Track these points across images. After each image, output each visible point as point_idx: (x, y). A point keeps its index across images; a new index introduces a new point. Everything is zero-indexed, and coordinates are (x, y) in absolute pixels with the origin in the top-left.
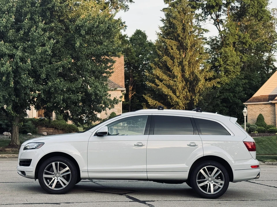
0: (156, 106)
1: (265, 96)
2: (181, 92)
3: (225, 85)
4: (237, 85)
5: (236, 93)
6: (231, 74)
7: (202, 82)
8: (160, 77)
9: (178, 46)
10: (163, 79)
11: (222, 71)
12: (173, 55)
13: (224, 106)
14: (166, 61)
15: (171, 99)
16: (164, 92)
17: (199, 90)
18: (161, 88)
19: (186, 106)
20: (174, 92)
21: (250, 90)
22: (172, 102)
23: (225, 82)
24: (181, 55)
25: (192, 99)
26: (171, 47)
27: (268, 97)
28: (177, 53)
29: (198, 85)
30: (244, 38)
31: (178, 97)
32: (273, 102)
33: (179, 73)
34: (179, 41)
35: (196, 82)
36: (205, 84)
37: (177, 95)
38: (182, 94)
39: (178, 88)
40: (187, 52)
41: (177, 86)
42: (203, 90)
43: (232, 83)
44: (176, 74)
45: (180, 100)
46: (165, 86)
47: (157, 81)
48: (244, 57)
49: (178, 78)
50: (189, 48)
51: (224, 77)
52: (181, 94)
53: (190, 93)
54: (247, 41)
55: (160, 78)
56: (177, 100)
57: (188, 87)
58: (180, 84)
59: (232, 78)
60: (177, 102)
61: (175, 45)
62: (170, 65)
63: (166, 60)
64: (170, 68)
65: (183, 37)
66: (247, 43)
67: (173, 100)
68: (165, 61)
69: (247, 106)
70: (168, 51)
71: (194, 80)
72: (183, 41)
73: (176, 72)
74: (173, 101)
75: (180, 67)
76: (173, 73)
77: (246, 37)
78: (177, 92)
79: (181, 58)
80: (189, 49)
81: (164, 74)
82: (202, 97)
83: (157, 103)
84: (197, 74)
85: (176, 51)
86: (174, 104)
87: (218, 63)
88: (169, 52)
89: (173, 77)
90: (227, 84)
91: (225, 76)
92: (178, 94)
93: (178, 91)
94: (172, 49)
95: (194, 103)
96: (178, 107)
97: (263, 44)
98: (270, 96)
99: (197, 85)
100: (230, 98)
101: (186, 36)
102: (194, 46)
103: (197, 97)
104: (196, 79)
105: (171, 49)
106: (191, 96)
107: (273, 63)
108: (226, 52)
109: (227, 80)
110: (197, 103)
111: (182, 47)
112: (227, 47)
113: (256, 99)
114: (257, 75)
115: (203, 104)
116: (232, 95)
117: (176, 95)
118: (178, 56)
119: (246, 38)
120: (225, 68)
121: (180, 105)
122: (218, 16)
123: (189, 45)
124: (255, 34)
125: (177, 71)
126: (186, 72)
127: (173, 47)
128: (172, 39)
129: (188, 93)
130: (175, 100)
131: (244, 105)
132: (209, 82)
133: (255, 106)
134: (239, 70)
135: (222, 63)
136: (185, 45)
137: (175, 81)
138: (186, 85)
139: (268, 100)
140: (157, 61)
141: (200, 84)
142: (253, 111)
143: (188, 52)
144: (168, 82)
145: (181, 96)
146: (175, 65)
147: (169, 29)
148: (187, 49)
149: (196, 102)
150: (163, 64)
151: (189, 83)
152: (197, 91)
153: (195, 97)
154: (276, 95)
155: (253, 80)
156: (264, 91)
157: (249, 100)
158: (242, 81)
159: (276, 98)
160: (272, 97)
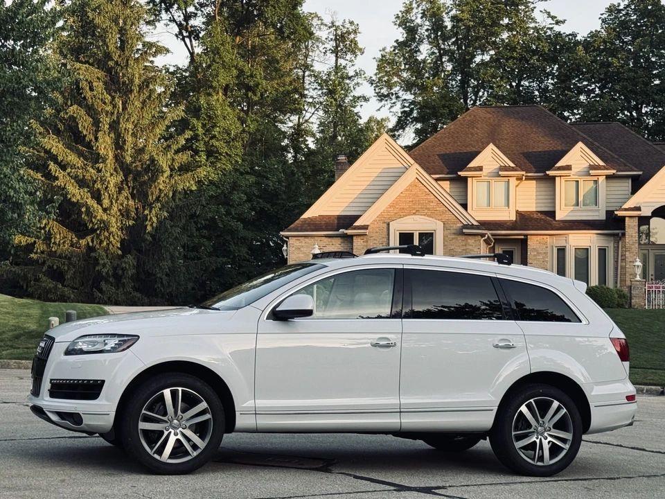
0: (47, 229)
1: (330, 217)
2: (115, 197)
3: (208, 186)
4: (235, 187)
5: (232, 206)
6: (221, 159)
7: (165, 175)
8: (60, 158)
9: (105, 83)
10: (68, 164)
11: (202, 151)
12: (93, 105)
13: (204, 237)
14: (76, 118)
15: (88, 215)
16: (69, 197)
17: (159, 196)
18: (63, 185)
19: (124, 232)
20: (97, 197)
21: (261, 200)
22: (91, 221)
23: (208, 178)
24: (114, 106)
25: (138, 217)
26: (89, 83)
27: (336, 220)
28: (107, 101)
29: (156, 184)
30: (252, 76)
31: (105, 210)
32: (349, 232)
33: (109, 150)
34: (109, 71)
35: (153, 176)
36: (170, 180)
37: (104, 206)
38: (116, 202)
39: (106, 188)
40: (129, 98)
41: (106, 183)
42: (168, 197)
43: (224, 182)
44: (102, 152)
45: (112, 218)
46: (73, 181)
47: (52, 166)
48: (249, 120)
49: (108, 161)
50: (136, 89)
51: (206, 166)
52: (114, 202)
53: (135, 202)
54: (257, 85)
55: (59, 161)
56: (105, 217)
57: (129, 187)
58: (112, 177)
59: (225, 169)
60: (104, 222)
61: (98, 78)
62: (84, 128)
63: (75, 115)
64: (86, 135)
65: (119, 60)
66: (258, 88)
67: (95, 217)
68: (73, 118)
69: (287, 240)
70: (81, 94)
71: (147, 170)
72: (118, 71)
73: (103, 146)
74: (93, 220)
75: (111, 135)
76: (94, 148)
77: (255, 74)
78: (103, 197)
79: (116, 112)
80: (135, 92)
81: (69, 151)
82: (166, 214)
83: (51, 223)
84: (155, 156)
85: (102, 94)
86: (96, 226)
87: (191, 132)
88: (83, 96)
89: (95, 158)
90: (211, 182)
91: (208, 164)
92: (106, 202)
93: (106, 194)
94: (91, 89)
95: (146, 226)
96: (106, 234)
97: (289, 93)
98: (339, 217)
99: (155, 181)
100: (219, 216)
101: (127, 60)
102: (147, 86)
103: (153, 212)
104: (153, 168)
105: (88, 88)
106: (137, 209)
107: (307, 141)
108: (210, 107)
109: (213, 175)
110: (153, 228)
111: (117, 85)
112: (209, 94)
113: (309, 224)
114: (276, 166)
115: (166, 230)
116: (223, 211)
117: (101, 205)
118: (109, 108)
119: (256, 77)
120: (206, 144)
121: (112, 229)
122: (188, 17)
123: (137, 81)
124: (272, 67)
125: (105, 145)
126: (127, 150)
127: (95, 84)
128: (89, 64)
129: (131, 202)
130: (99, 218)
131: (282, 236)
132: (180, 177)
133: (307, 240)
134: (240, 151)
135: (200, 131)
136: (127, 82)
137: (99, 171)
138: (126, 180)
139: (336, 228)
140: (51, 116)
141: (161, 179)
143: (131, 99)
144: (81, 171)
145: (115, 208)
146: (101, 130)
147: (81, 38)
148: (131, 91)
149: (152, 225)
150: (64, 124)
151: (131, 175)
152: (154, 198)
153: (150, 212)
154: (357, 217)
155: (267, 179)
156: (327, 205)
157: (292, 226)
158: (245, 178)
159: (357, 223)
160: (347, 221)
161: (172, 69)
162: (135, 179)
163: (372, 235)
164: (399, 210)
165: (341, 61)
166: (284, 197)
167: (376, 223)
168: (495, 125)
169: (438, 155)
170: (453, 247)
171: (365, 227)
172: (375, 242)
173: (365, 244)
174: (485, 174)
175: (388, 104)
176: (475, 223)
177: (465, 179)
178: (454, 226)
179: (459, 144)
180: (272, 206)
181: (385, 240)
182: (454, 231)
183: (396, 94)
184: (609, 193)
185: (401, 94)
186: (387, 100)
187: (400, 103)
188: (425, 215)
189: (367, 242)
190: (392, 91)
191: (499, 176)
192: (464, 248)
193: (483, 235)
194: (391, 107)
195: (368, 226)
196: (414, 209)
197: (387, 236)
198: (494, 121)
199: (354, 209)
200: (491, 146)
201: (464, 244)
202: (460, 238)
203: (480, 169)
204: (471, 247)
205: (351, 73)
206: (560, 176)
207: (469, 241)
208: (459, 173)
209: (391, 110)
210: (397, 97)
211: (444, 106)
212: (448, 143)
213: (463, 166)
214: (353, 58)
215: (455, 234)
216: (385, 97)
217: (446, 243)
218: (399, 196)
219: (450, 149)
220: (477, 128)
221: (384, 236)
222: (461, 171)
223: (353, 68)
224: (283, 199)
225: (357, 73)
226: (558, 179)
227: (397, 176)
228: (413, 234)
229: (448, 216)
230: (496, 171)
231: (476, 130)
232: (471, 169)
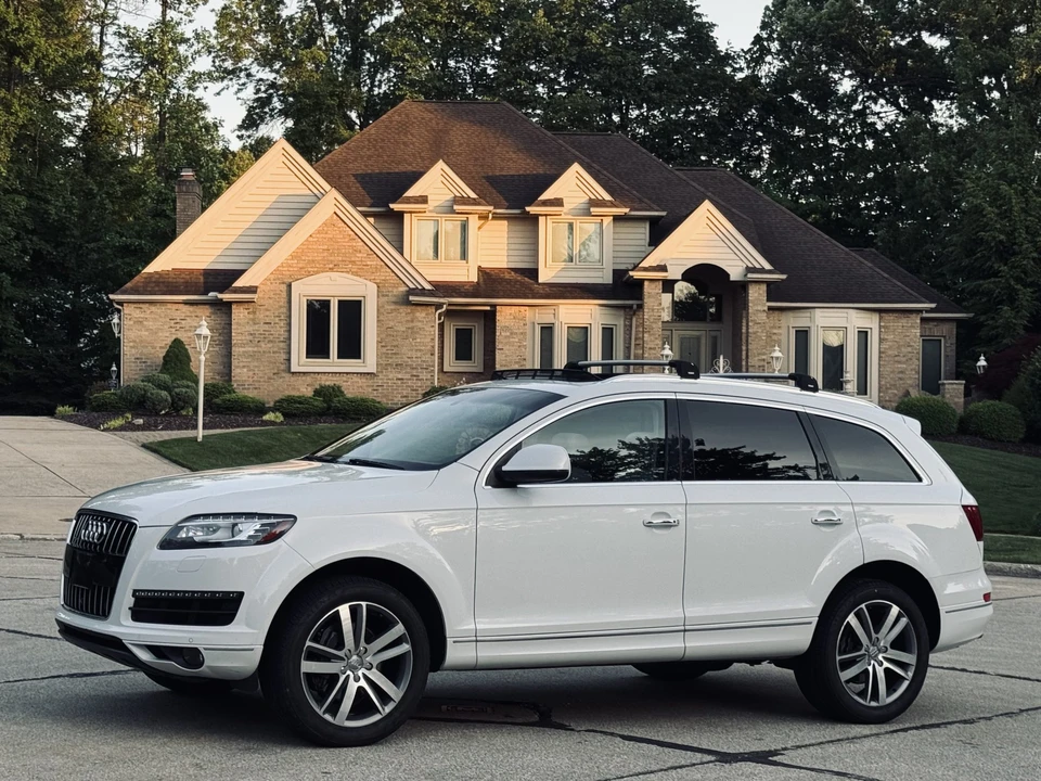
1: (191, 271)
27: (202, 278)
30: (20, 30)
32: (226, 297)
54: (30, 46)
66: (31, 51)
69: (120, 307)
77: (28, 28)
98: (207, 273)
113: (157, 283)
119: (28, 33)
131: (112, 301)
133: (153, 308)
139: (202, 289)
142: (144, 326)
154: (238, 273)
155: (47, 202)
157: (129, 285)
158: (13, 201)
159: (238, 283)
160: (222, 279)
163: (262, 302)
164: (307, 264)
165: (171, 14)
166: (76, 233)
167: (268, 283)
168: (441, 131)
169: (354, 175)
170: (391, 324)
171: (252, 290)
172: (268, 313)
173: (251, 316)
174: (431, 208)
175: (234, 85)
176: (428, 287)
177: (399, 216)
178: (395, 290)
179: (386, 158)
180: (55, 248)
181: (284, 310)
182: (394, 299)
183: (246, 69)
184: (618, 242)
185: (255, 69)
186: (231, 79)
187: (253, 84)
188: (348, 272)
189: (254, 313)
190: (240, 65)
191: (453, 212)
192: (411, 325)
193: (439, 306)
194: (239, 90)
195: (256, 287)
196: (331, 262)
197: (286, 305)
198: (438, 124)
199: (237, 259)
200: (441, 164)
201: (409, 318)
202: (404, 310)
203: (423, 200)
204: (420, 324)
205: (189, 34)
206: (546, 215)
207: (418, 314)
208: (392, 206)
209: (239, 95)
210: (249, 75)
211: (332, 95)
212: (370, 157)
213: (397, 195)
214: (190, 10)
215: (395, 303)
216: (229, 74)
217: (381, 318)
218: (307, 240)
219: (374, 167)
220: (412, 134)
221: (282, 304)
222: (393, 202)
223: (192, 27)
224: (73, 236)
225: (197, 34)
226: (542, 220)
227: (301, 210)
228: (329, 301)
229: (385, 274)
230: (449, 204)
231: (410, 137)
232: (409, 200)
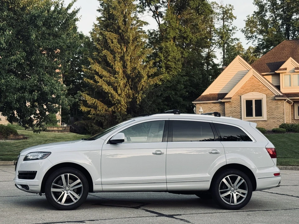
0: (95, 104)
1: (214, 94)
2: (123, 89)
3: (166, 82)
4: (179, 82)
5: (178, 91)
6: (172, 70)
7: (145, 79)
8: (100, 73)
9: (118, 40)
10: (103, 75)
11: (164, 67)
12: (113, 49)
13: (165, 105)
14: (106, 56)
15: (112, 97)
16: (104, 90)
17: (142, 88)
18: (101, 85)
19: (128, 104)
20: (115, 89)
21: (191, 88)
22: (113, 100)
23: (166, 79)
24: (122, 50)
25: (134, 97)
26: (111, 40)
27: (217, 96)
28: (118, 48)
29: (141, 82)
30: (185, 32)
31: (119, 95)
32: (223, 101)
33: (120, 69)
34: (120, 34)
35: (139, 79)
36: (147, 81)
37: (119, 93)
38: (124, 91)
39: (119, 85)
40: (128, 46)
41: (119, 83)
42: (146, 88)
43: (173, 80)
44: (117, 70)
45: (122, 98)
46: (105, 83)
47: (96, 77)
48: (185, 52)
49: (120, 74)
50: (131, 42)
51: (165, 73)
52: (123, 91)
53: (132, 91)
54: (188, 36)
55: (100, 75)
56: (119, 98)
57: (129, 85)
58: (122, 81)
59: (174, 75)
60: (119, 100)
61: (115, 38)
62: (110, 60)
63: (106, 54)
64: (111, 63)
65: (124, 29)
66: (188, 37)
67: (115, 98)
68: (105, 56)
69: (195, 105)
70: (108, 45)
71: (137, 77)
72: (124, 34)
73: (117, 67)
74: (114, 100)
75: (121, 62)
76: (114, 68)
77: (187, 31)
78: (118, 89)
79: (122, 53)
80: (131, 43)
81: (104, 70)
82: (145, 96)
83: (97, 102)
84: (140, 71)
85: (117, 45)
86: (115, 102)
87: (158, 59)
88: (109, 46)
89: (114, 73)
90: (168, 81)
91: (166, 73)
92: (119, 92)
93: (119, 88)
94: (112, 43)
95: (137, 101)
96: (120, 105)
97: (203, 39)
98: (219, 94)
99: (140, 82)
100: (172, 96)
101: (127, 29)
102: (136, 40)
103: (140, 95)
104: (139, 76)
105: (111, 42)
106: (133, 94)
107: (213, 60)
108: (167, 47)
109: (168, 77)
110: (140, 102)
111: (123, 40)
112: (167, 42)
113: (205, 98)
114: (198, 72)
115: (146, 102)
116: (173, 93)
117: (117, 93)
118: (120, 51)
119: (187, 33)
120: (165, 64)
121: (122, 103)
122: (157, 8)
123: (131, 38)
124: (195, 28)
125: (118, 67)
126: (128, 68)
127: (114, 40)
128: (112, 32)
129: (130, 91)
130: (116, 98)
131: (193, 103)
132: (152, 79)
133: (204, 105)
134: (181, 66)
135: (163, 58)
136: (127, 39)
137: (116, 78)
138: (128, 82)
139: (217, 99)
140: (96, 55)
141: (143, 81)
143: (129, 46)
144: (108, 78)
145: (123, 94)
146: (116, 61)
147: (108, 21)
148: (129, 43)
149: (139, 101)
150: (102, 59)
151: (130, 79)
152: (140, 89)
153: (138, 95)
154: (226, 94)
155: (194, 78)
156: (213, 89)
157: (197, 99)
158: (183, 78)
159: (226, 97)
160: (222, 96)
161: (152, 31)
162: (132, 81)
163: (233, 102)
164: (245, 90)
165: (226, 23)
167: (235, 96)
168: (294, 48)
169: (266, 64)
170: (270, 106)
171: (230, 98)
172: (235, 105)
173: (230, 106)
174: (288, 71)
175: (252, 41)
176: (281, 94)
177: (279, 74)
178: (271, 96)
179: (276, 58)
181: (239, 104)
182: (271, 99)
183: (255, 36)
185: (257, 36)
186: (251, 39)
187: (257, 40)
188: (257, 92)
189: (231, 105)
190: (253, 35)
191: (295, 72)
192: (277, 106)
193: (285, 100)
194: (253, 42)
195: (231, 98)
196: (253, 89)
197: (240, 102)
198: (294, 46)
199: (225, 90)
200: (291, 58)
201: (276, 104)
202: (274, 101)
203: (286, 69)
204: (279, 106)
205: (231, 28)
207: (279, 103)
208: (276, 72)
209: (253, 43)
210: (256, 37)
211: (276, 40)
212: (271, 58)
213: (278, 68)
214: (231, 21)
215: (272, 100)
216: (250, 38)
217: (268, 104)
218: (245, 83)
219: (272, 61)
220: (285, 50)
221: (239, 102)
222: (276, 70)
223: (232, 26)
224: (201, 87)
225: (233, 28)
227: (244, 74)
228: (252, 100)
229: (268, 92)
230: (293, 70)
231: (285, 51)
232: (281, 70)
